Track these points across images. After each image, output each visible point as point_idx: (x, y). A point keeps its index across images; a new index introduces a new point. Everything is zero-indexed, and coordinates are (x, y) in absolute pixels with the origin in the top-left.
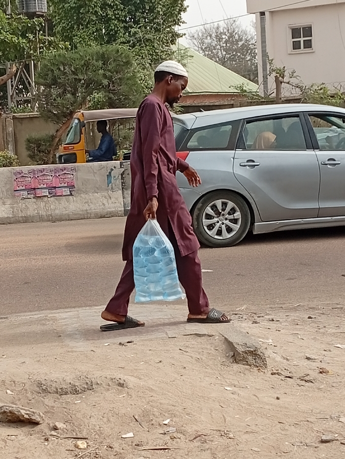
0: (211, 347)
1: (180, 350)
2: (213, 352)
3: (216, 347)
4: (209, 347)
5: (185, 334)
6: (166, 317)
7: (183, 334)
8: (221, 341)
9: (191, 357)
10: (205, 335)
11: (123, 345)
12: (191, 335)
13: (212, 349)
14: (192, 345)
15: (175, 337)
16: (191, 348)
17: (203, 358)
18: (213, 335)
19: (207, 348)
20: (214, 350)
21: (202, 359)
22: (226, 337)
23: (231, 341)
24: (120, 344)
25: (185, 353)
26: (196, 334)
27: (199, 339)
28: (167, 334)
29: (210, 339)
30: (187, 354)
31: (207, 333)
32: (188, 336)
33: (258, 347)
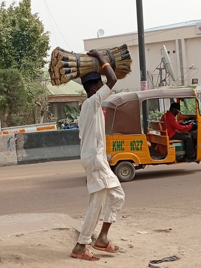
1: (51, 237)
2: (69, 238)
3: (71, 235)
4: (67, 235)
5: (53, 229)
6: (42, 220)
8: (73, 232)
9: (57, 241)
10: (64, 229)
11: (18, 236)
12: (57, 229)
13: (69, 236)
14: (58, 234)
15: (48, 231)
16: (57, 236)
17: (64, 242)
18: (69, 229)
19: (66, 236)
22: (77, 229)
23: (79, 231)
26: (60, 229)
27: (62, 231)
28: (43, 229)
29: (67, 231)
30: (55, 239)
31: (66, 228)
32: (55, 230)
33: (94, 234)
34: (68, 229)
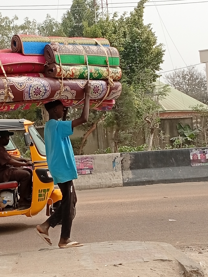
0: (170, 267)
1: (151, 269)
3: (173, 268)
5: (154, 259)
6: (143, 249)
7: (153, 259)
8: (176, 264)
9: (158, 274)
10: (167, 260)
11: (116, 266)
12: (158, 260)
13: (171, 269)
14: (159, 266)
15: (148, 261)
16: (158, 268)
17: (165, 275)
18: (172, 261)
19: (167, 269)
20: (172, 270)
22: (180, 261)
23: (182, 264)
24: (114, 265)
25: (154, 271)
26: (161, 260)
27: (163, 263)
28: (143, 259)
29: (170, 263)
31: (168, 259)
32: (156, 261)
33: (200, 268)
34: (170, 261)
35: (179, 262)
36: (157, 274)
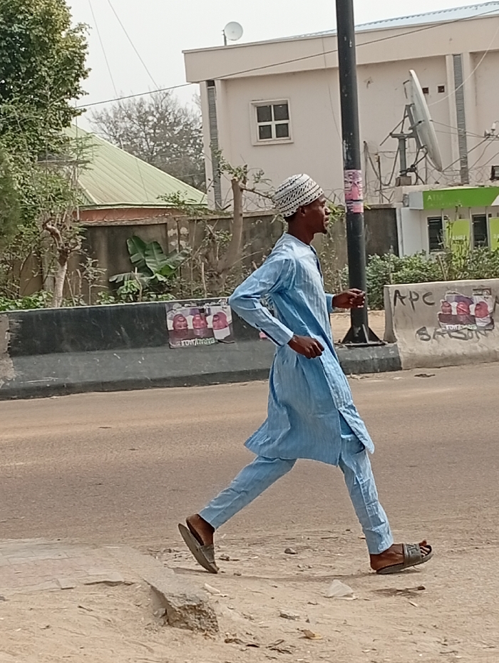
0: (130, 601)
1: (80, 607)
2: (133, 609)
3: (137, 601)
4: (126, 601)
5: (88, 582)
6: (57, 557)
7: (85, 582)
8: (145, 591)
9: (98, 618)
10: (120, 582)
12: (97, 583)
13: (132, 604)
14: (100, 599)
15: (72, 588)
16: (97, 604)
17: (117, 620)
18: (133, 583)
19: (123, 604)
20: (135, 607)
21: (115, 621)
22: (154, 585)
23: (161, 590)
25: (88, 612)
26: (106, 582)
27: (111, 590)
28: (58, 583)
29: (128, 590)
30: (91, 613)
31: (123, 580)
32: (92, 586)
33: (205, 600)
34: (129, 585)
35: (152, 587)
36: (96, 619)
